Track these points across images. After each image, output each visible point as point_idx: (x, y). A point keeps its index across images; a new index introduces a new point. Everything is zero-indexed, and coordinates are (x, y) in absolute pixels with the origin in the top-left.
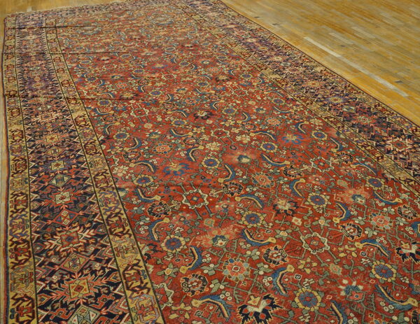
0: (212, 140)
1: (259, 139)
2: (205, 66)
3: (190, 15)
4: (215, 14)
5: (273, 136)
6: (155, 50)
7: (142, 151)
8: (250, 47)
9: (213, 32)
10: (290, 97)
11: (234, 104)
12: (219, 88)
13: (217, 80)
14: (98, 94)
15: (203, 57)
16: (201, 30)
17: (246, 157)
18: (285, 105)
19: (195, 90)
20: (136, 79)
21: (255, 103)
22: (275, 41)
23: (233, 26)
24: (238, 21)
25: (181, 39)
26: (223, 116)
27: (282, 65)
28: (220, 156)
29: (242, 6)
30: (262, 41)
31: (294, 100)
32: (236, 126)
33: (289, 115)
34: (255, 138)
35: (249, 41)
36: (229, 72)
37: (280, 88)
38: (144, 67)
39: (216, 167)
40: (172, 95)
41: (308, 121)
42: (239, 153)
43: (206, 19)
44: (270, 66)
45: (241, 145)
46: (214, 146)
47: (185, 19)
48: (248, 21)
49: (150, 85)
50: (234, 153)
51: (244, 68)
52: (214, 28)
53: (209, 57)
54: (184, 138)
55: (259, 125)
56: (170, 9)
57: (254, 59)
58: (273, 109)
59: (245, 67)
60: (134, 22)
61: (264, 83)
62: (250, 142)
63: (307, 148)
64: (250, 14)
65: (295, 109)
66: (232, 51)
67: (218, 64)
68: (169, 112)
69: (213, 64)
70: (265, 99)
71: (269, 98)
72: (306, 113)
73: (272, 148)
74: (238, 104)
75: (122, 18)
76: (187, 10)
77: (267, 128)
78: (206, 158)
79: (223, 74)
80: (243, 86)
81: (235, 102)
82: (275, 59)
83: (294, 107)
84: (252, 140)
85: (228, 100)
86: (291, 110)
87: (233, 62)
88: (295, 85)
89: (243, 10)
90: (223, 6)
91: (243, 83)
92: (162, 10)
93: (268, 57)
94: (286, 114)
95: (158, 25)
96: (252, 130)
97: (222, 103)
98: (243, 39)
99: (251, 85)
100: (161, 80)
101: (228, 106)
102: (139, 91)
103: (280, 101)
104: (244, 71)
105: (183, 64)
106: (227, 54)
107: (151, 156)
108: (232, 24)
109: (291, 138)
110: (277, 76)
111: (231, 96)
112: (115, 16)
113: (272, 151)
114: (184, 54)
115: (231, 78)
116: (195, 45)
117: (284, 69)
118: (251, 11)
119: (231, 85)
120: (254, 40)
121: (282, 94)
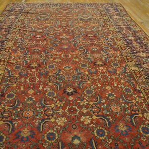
0: (64, 115)
1: (97, 123)
2: (93, 52)
3: (102, 16)
4: (118, 17)
5: (109, 122)
6: (70, 35)
7: (14, 112)
8: (128, 43)
9: (111, 29)
10: (138, 88)
11: (96, 87)
12: (93, 70)
13: (95, 64)
14: (19, 61)
15: (95, 45)
16: (104, 26)
17: (79, 138)
18: (131, 95)
19: (76, 69)
20: (46, 54)
21: (110, 88)
22: (147, 41)
23: (124, 27)
24: (129, 23)
25: (89, 30)
26: (83, 95)
27: (144, 60)
28: (61, 132)
29: (136, 14)
30: (138, 40)
31: (140, 92)
32: (87, 106)
33: (130, 104)
34: (94, 122)
35: (130, 38)
36: (106, 60)
37: (134, 79)
38: (57, 46)
39: (52, 142)
40: (60, 70)
41: (143, 114)
42: (75, 133)
43: (111, 20)
44: (135, 60)
45: (81, 125)
46: (61, 121)
47: (98, 18)
48: (136, 25)
49: (52, 59)
50: (72, 131)
51: (117, 59)
52: (113, 26)
53: (99, 46)
54: (46, 108)
55: (103, 109)
56: (94, 11)
57: (127, 52)
58: (121, 97)
59: (118, 57)
60: (70, 15)
61: (125, 72)
62: (89, 124)
63: (130, 141)
64: (139, 20)
65: (137, 100)
66: (115, 44)
67: (102, 52)
68: (50, 84)
69: (98, 52)
70: (119, 86)
71: (123, 86)
72: (144, 106)
73: (103, 135)
74: (98, 87)
75: (65, 12)
76: (103, 13)
77: (108, 113)
78: (50, 131)
79: (101, 60)
80: (109, 72)
81: (97, 85)
82: (141, 54)
83: (137, 98)
84: (92, 122)
85: (94, 82)
86: (133, 101)
87: (113, 52)
88: (146, 78)
89: (136, 17)
90: (125, 13)
91: (110, 70)
92: (89, 10)
93: (137, 52)
94: (128, 103)
95: (81, 19)
96: (96, 113)
97: (88, 84)
98: (127, 37)
99: (115, 73)
100: (60, 57)
101: (90, 88)
102: (43, 63)
103: (129, 91)
104: (116, 60)
105: (80, 48)
106: (111, 45)
107: (17, 118)
108: (125, 25)
109: (122, 128)
110: (137, 69)
111: (97, 79)
112: (62, 11)
113: (101, 138)
114: (84, 41)
115: (105, 64)
116: (94, 36)
117: (144, 63)
118: (141, 19)
119: (102, 70)
120: (133, 38)
121: (133, 85)
